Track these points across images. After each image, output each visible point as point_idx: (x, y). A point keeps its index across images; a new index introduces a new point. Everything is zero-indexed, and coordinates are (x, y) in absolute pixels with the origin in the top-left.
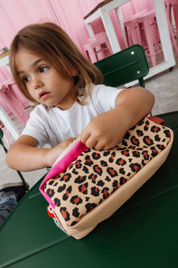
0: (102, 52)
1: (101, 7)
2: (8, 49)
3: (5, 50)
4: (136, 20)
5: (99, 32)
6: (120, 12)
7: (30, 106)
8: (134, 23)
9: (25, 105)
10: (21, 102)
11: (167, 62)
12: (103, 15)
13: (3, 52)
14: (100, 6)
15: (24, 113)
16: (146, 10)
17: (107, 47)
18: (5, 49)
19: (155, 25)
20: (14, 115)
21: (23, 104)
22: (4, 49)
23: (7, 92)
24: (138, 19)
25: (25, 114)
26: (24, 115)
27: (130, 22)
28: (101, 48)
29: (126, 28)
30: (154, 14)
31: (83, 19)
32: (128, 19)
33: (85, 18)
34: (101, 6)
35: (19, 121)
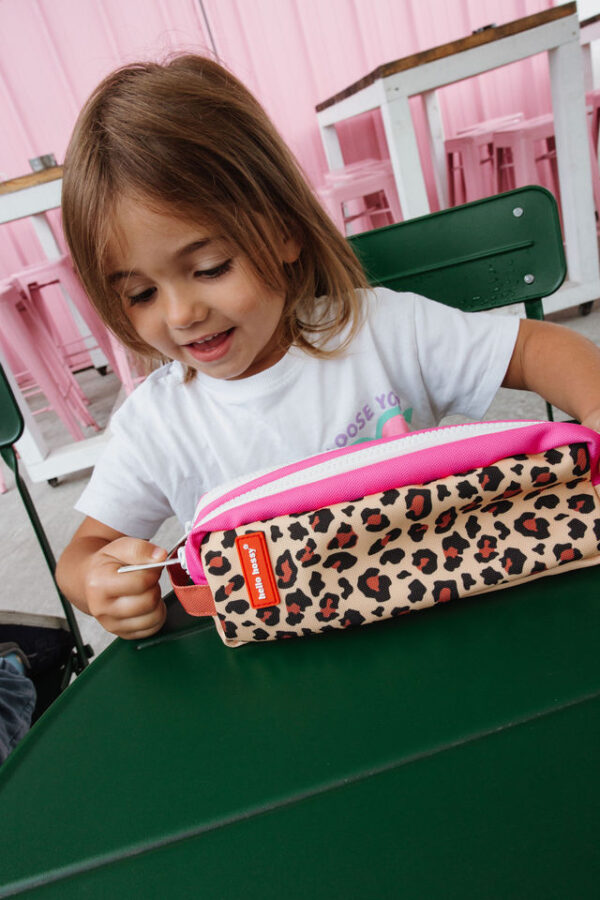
0: (365, 219)
1: (385, 76)
2: (56, 162)
3: (47, 165)
4: (489, 140)
5: (361, 158)
6: (435, 108)
7: (92, 367)
8: (480, 147)
9: (74, 360)
10: (63, 349)
11: (577, 285)
12: (389, 101)
13: (39, 167)
14: (384, 71)
15: (72, 384)
16: (520, 114)
17: (387, 206)
18: (45, 160)
19: (546, 163)
20: (37, 388)
21: (67, 357)
22: (42, 159)
23: (25, 304)
24: (496, 134)
25: (72, 389)
26: (69, 392)
27: (468, 141)
28: (363, 207)
29: (450, 157)
30: (551, 126)
31: (314, 110)
32: (459, 133)
33: (320, 108)
34: (387, 73)
35: (51, 408)
